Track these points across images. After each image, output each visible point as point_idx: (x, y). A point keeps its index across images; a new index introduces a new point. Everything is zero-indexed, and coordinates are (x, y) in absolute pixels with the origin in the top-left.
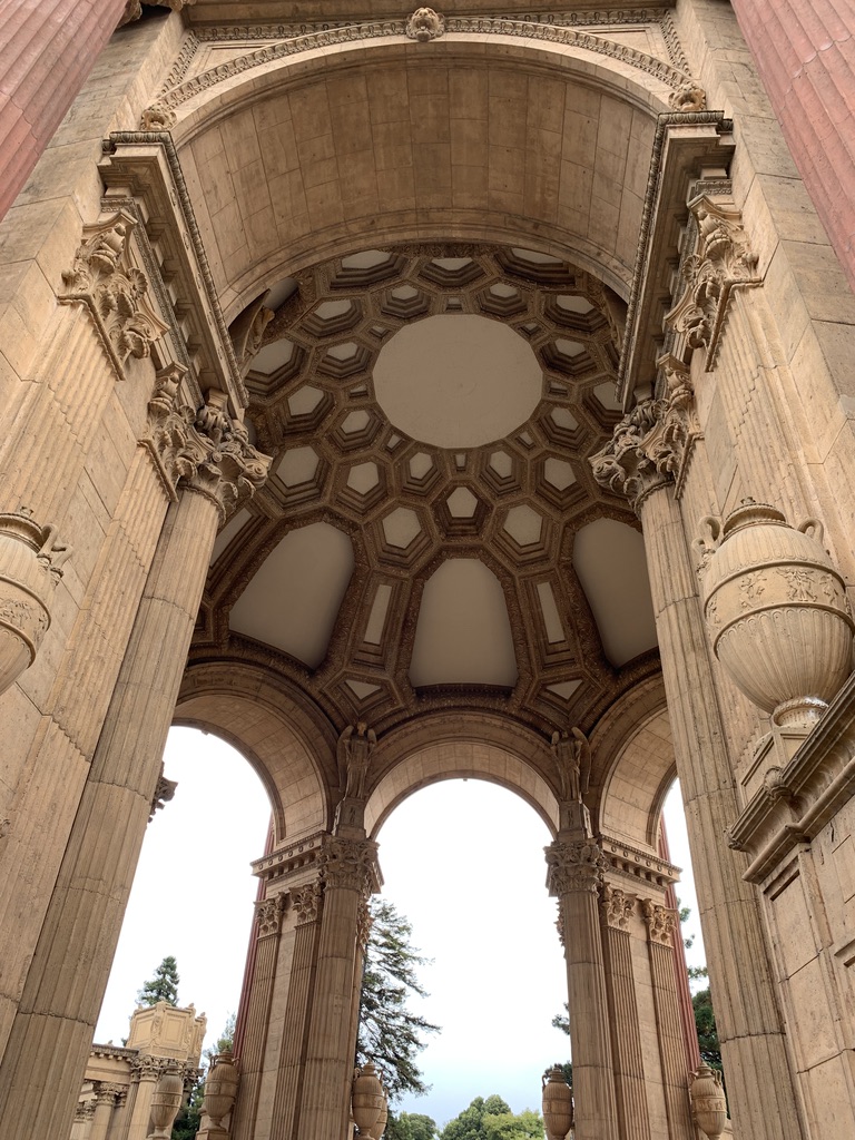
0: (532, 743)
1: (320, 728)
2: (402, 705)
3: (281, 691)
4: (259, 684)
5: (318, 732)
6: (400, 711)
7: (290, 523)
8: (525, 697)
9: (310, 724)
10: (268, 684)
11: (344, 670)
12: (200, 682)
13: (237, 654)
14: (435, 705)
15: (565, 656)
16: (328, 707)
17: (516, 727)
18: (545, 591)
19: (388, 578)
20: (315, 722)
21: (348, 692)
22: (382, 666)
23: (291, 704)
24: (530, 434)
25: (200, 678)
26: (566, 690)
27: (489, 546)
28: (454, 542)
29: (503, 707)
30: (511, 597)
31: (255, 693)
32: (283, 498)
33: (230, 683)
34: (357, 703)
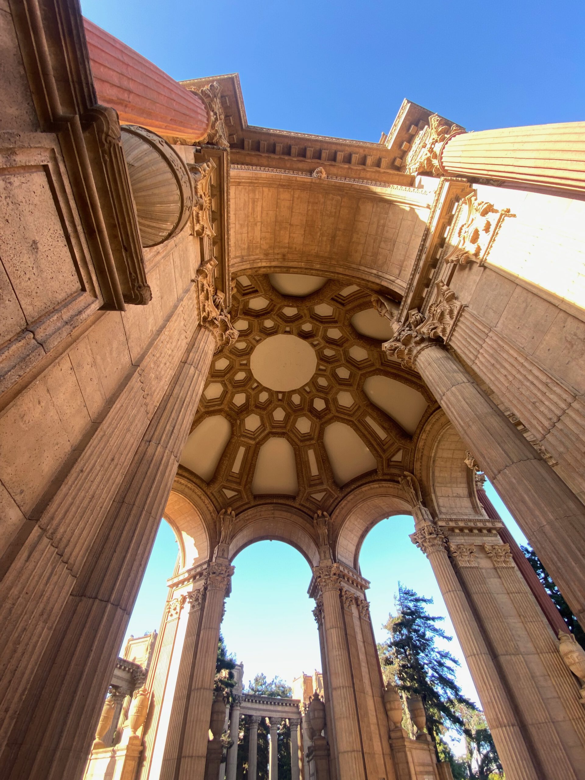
0: (395, 488)
1: (305, 520)
2: (336, 496)
3: (283, 511)
4: (273, 511)
5: (305, 522)
6: (336, 499)
7: (259, 444)
8: (383, 469)
9: (301, 520)
10: (277, 510)
11: (307, 491)
12: (247, 520)
13: (259, 503)
14: (349, 490)
15: (390, 442)
16: (305, 510)
17: (385, 484)
18: (369, 420)
19: (309, 447)
20: (303, 518)
21: (313, 500)
22: (322, 483)
23: (289, 514)
24: (322, 365)
25: (247, 518)
26: (398, 457)
27: (337, 414)
28: (324, 420)
29: (376, 478)
30: (357, 429)
31: (273, 516)
32: (253, 436)
33: (261, 516)
34: (318, 503)
